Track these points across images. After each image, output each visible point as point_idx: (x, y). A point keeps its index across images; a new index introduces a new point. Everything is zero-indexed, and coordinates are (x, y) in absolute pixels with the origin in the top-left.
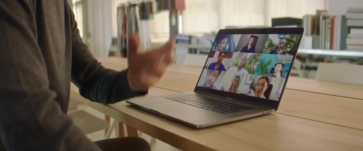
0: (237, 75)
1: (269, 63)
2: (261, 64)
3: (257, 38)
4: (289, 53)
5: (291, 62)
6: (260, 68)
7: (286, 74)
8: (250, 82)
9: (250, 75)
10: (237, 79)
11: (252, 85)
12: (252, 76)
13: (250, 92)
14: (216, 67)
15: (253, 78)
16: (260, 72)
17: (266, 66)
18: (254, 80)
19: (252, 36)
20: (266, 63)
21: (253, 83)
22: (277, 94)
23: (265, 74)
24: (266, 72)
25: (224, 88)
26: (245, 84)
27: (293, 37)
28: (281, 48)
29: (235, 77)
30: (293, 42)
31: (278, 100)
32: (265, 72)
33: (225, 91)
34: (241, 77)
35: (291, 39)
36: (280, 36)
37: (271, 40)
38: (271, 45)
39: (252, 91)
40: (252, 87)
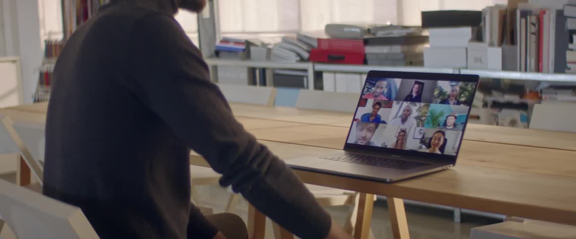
0: (401, 129)
1: (441, 114)
2: (432, 115)
3: (423, 84)
4: (465, 103)
5: (466, 114)
6: (430, 120)
7: (461, 127)
8: (420, 136)
9: (418, 129)
10: (402, 134)
11: (423, 140)
12: (421, 130)
13: (421, 148)
14: (372, 119)
15: (422, 131)
16: (431, 125)
17: (437, 118)
18: (424, 134)
19: (416, 82)
20: (437, 115)
21: (423, 137)
22: (453, 148)
23: (438, 127)
24: (439, 125)
25: (386, 144)
26: (414, 138)
27: (467, 85)
28: (453, 96)
29: (399, 130)
30: (468, 91)
31: (455, 154)
32: (437, 124)
33: (387, 147)
34: (407, 131)
35: (465, 87)
36: (453, 84)
37: (441, 88)
38: (442, 93)
39: (424, 146)
40: (423, 141)
